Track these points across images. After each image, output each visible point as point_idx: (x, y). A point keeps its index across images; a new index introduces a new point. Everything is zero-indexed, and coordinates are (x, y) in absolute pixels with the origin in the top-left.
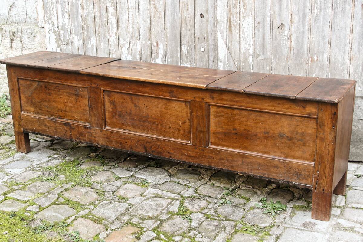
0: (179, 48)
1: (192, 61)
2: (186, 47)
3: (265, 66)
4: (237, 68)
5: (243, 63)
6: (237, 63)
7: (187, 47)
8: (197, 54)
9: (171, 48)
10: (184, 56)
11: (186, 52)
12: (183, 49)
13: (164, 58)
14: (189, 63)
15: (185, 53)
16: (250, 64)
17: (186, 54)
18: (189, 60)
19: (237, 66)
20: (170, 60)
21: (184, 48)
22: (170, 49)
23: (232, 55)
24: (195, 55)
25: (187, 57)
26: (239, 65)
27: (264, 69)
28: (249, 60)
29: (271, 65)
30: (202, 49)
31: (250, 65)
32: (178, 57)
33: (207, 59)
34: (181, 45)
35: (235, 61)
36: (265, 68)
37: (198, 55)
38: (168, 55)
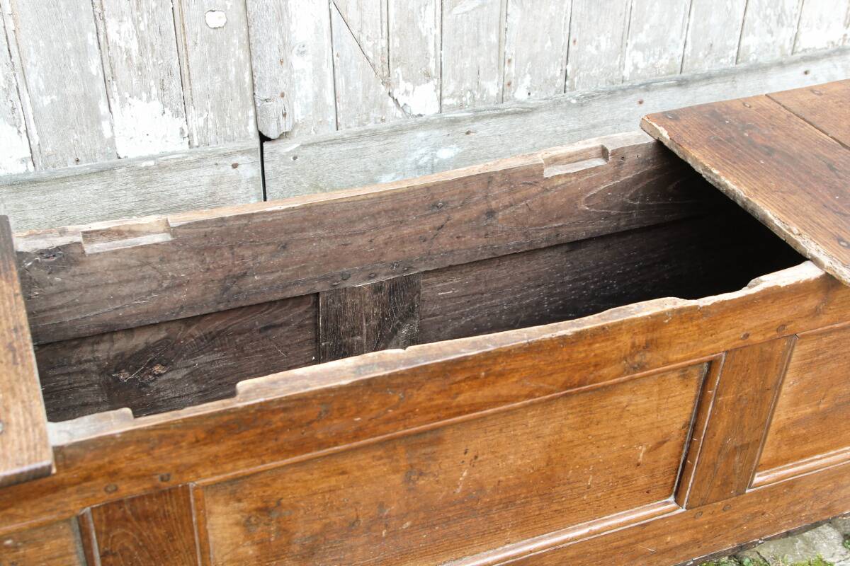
0: (91, 38)
1: (166, 82)
2: (128, 25)
3: (482, 33)
4: (373, 66)
5: (397, 40)
6: (370, 44)
7: (136, 23)
8: (190, 43)
9: (42, 44)
10: (121, 67)
11: (134, 46)
12: (113, 36)
13: (14, 96)
14: (154, 91)
15: (128, 51)
16: (426, 37)
17: (135, 53)
18: (155, 78)
19: (370, 54)
20: (46, 101)
21: (119, 32)
22: (38, 50)
23: (349, 16)
24: (183, 52)
25: (140, 69)
26: (380, 51)
27: (478, 44)
28: (420, 25)
29: (504, 25)
30: (215, 20)
31: (424, 41)
32: (92, 79)
33: (242, 57)
34: (99, 18)
35: (363, 39)
36: (483, 40)
37: (198, 49)
38: (32, 78)
